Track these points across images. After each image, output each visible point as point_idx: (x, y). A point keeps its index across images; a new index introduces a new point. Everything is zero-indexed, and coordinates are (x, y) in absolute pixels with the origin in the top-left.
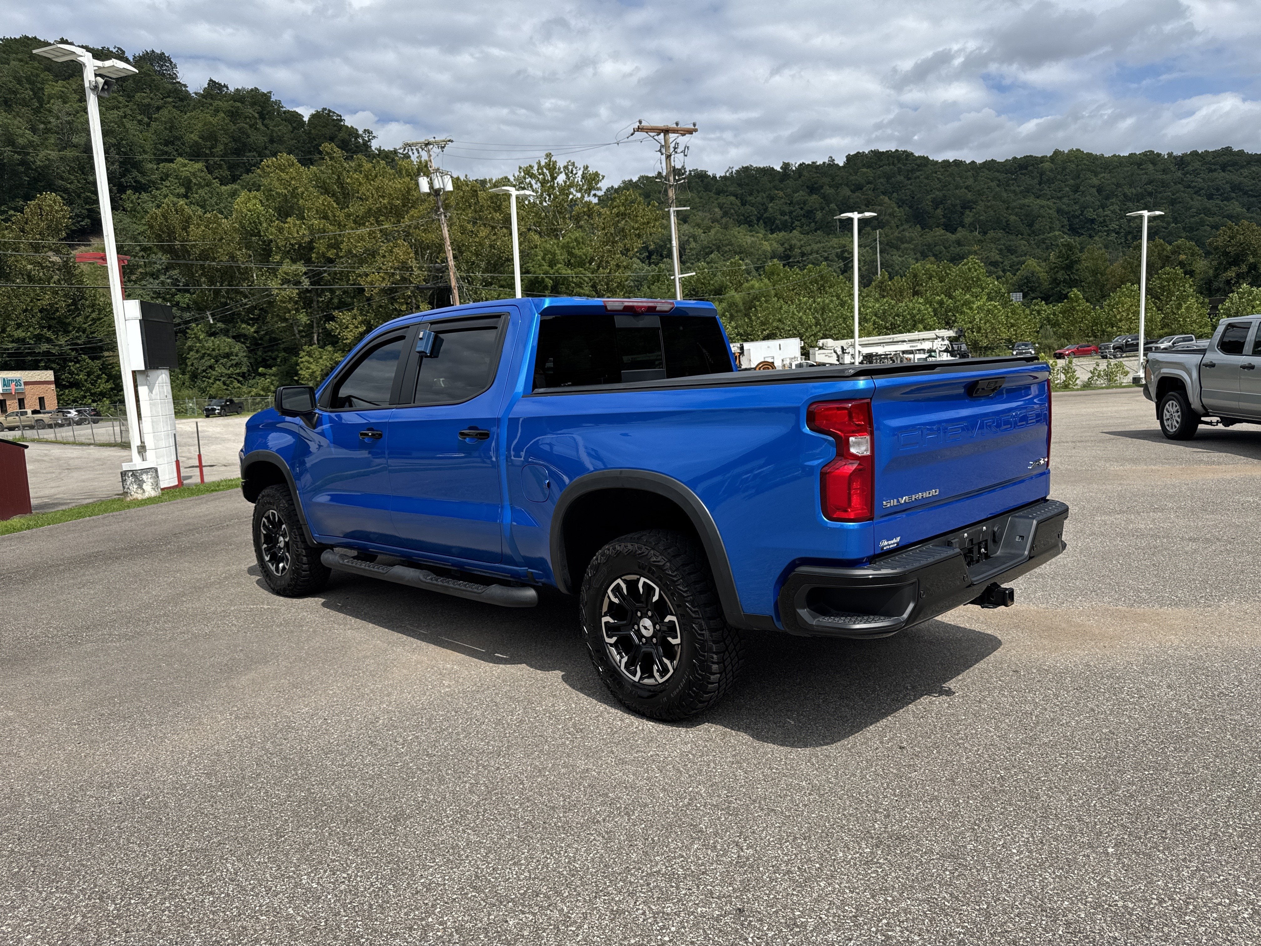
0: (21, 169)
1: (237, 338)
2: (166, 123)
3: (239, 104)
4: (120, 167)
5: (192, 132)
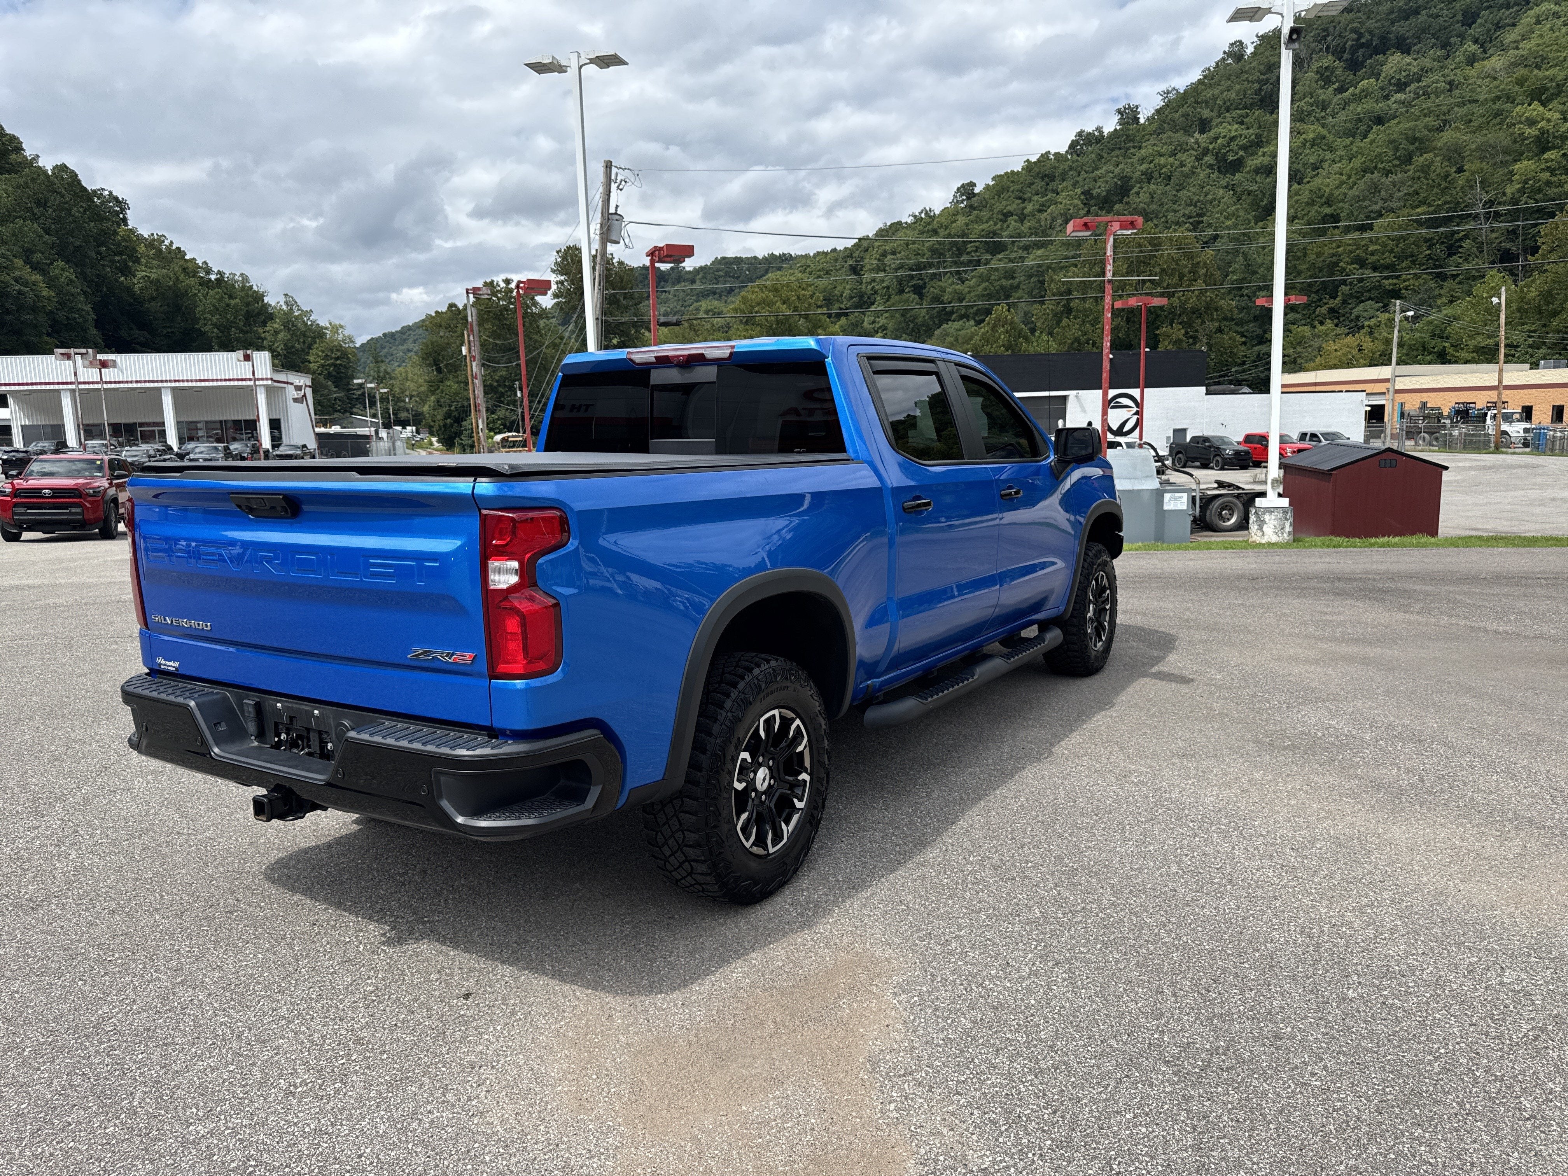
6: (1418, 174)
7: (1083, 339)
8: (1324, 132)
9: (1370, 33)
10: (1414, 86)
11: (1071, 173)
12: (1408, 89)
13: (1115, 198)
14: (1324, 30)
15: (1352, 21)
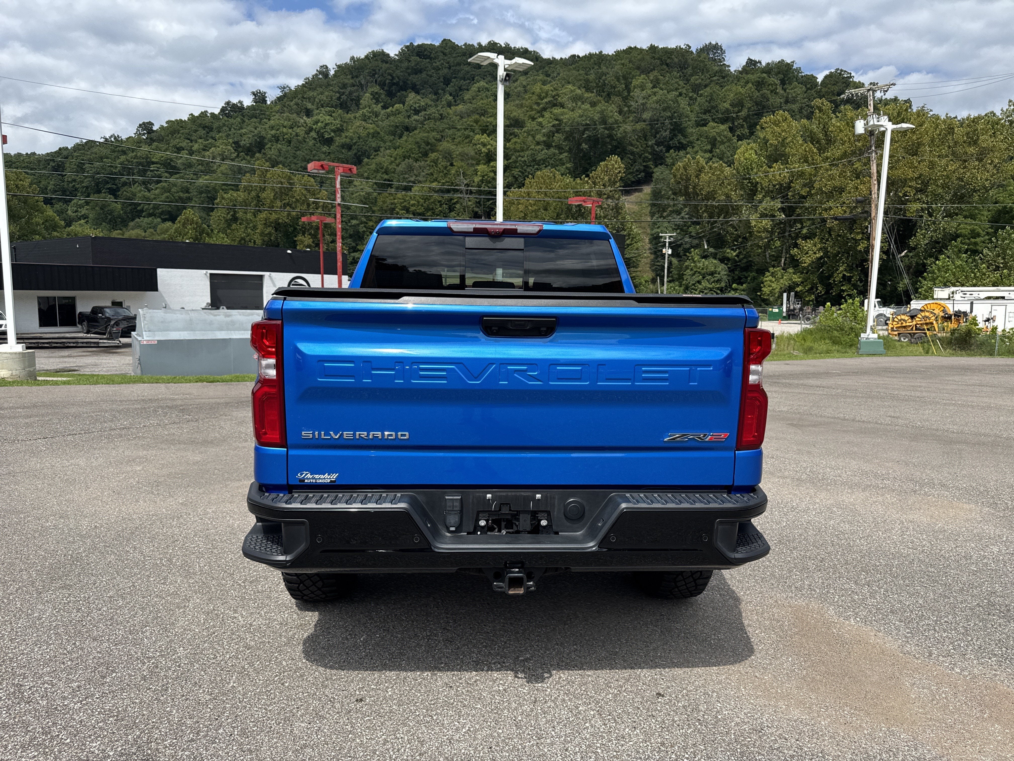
0: (608, 140)
1: (723, 260)
2: (707, 96)
3: (765, 75)
4: (670, 133)
5: (724, 102)
6: (432, 164)
7: (247, 239)
8: (378, 130)
9: (398, 77)
10: (423, 113)
11: (224, 128)
12: (420, 114)
13: (255, 149)
14: (374, 70)
15: (389, 69)
